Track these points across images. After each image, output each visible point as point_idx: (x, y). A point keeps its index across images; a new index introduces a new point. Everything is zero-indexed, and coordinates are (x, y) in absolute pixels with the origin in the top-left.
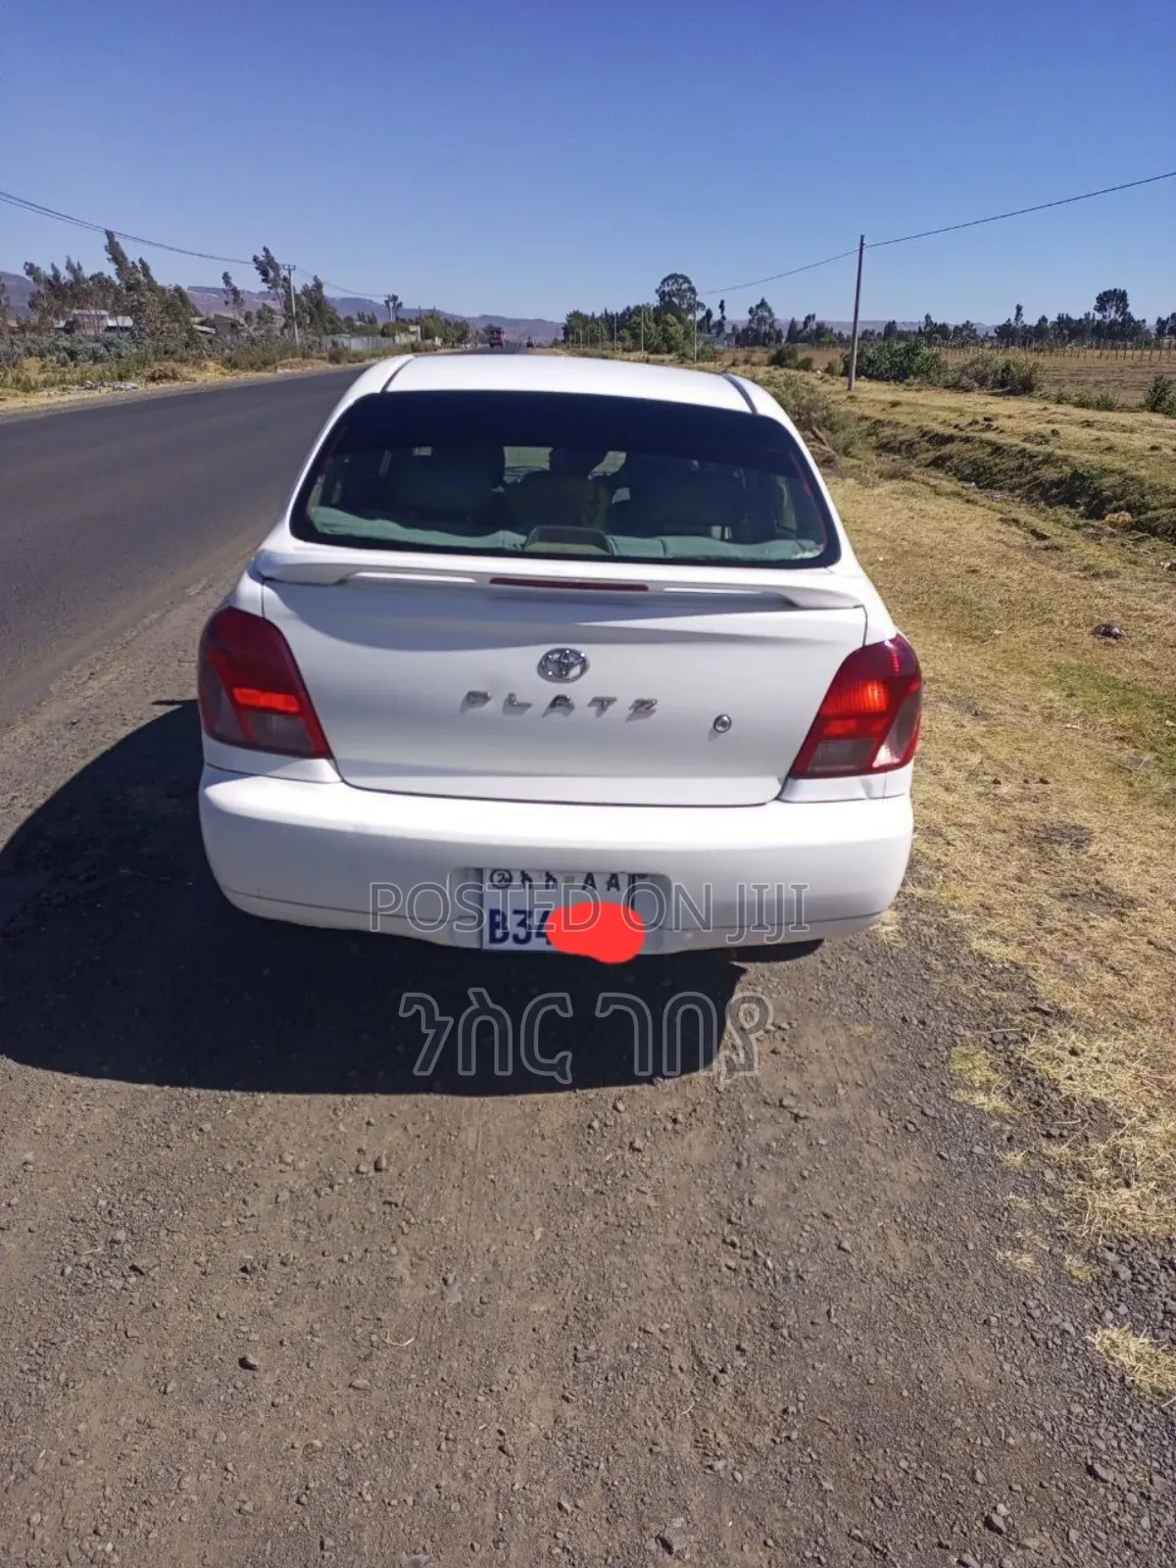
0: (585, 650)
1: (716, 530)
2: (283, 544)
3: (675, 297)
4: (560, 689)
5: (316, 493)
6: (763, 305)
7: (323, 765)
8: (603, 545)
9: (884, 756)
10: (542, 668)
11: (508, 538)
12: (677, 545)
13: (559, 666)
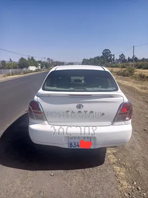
0: (83, 104)
1: (100, 86)
2: (41, 91)
3: (106, 53)
4: (80, 110)
5: (46, 84)
6: (123, 54)
7: (46, 122)
8: (85, 89)
9: (127, 118)
10: (77, 107)
11: (72, 89)
12: (95, 89)
13: (79, 107)
